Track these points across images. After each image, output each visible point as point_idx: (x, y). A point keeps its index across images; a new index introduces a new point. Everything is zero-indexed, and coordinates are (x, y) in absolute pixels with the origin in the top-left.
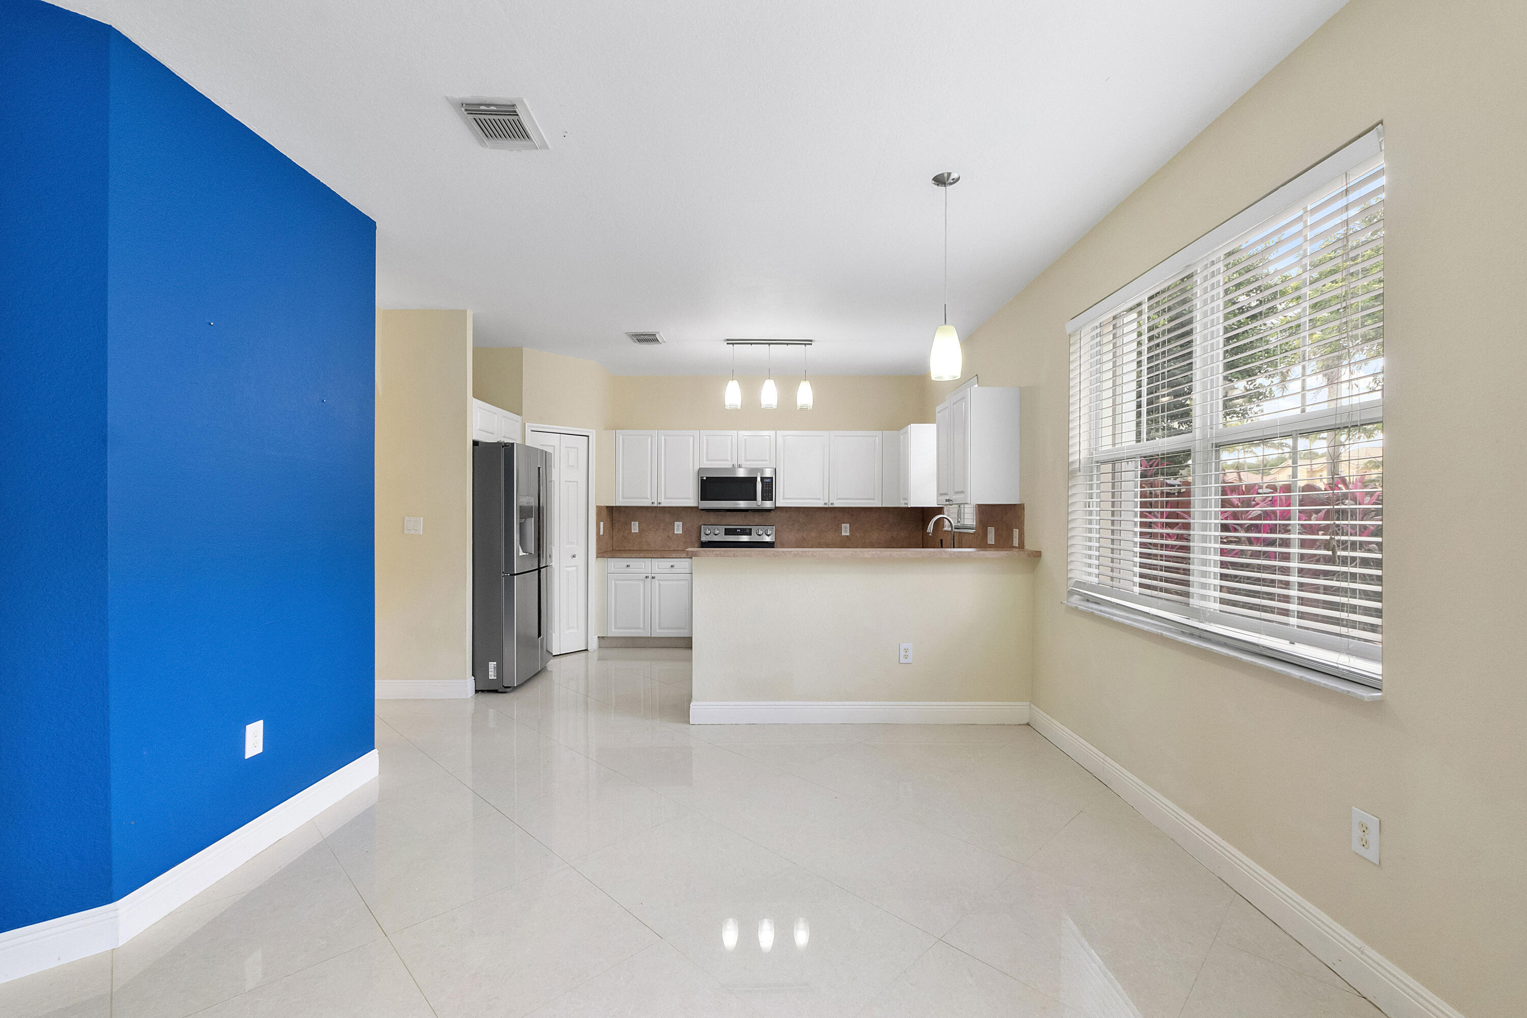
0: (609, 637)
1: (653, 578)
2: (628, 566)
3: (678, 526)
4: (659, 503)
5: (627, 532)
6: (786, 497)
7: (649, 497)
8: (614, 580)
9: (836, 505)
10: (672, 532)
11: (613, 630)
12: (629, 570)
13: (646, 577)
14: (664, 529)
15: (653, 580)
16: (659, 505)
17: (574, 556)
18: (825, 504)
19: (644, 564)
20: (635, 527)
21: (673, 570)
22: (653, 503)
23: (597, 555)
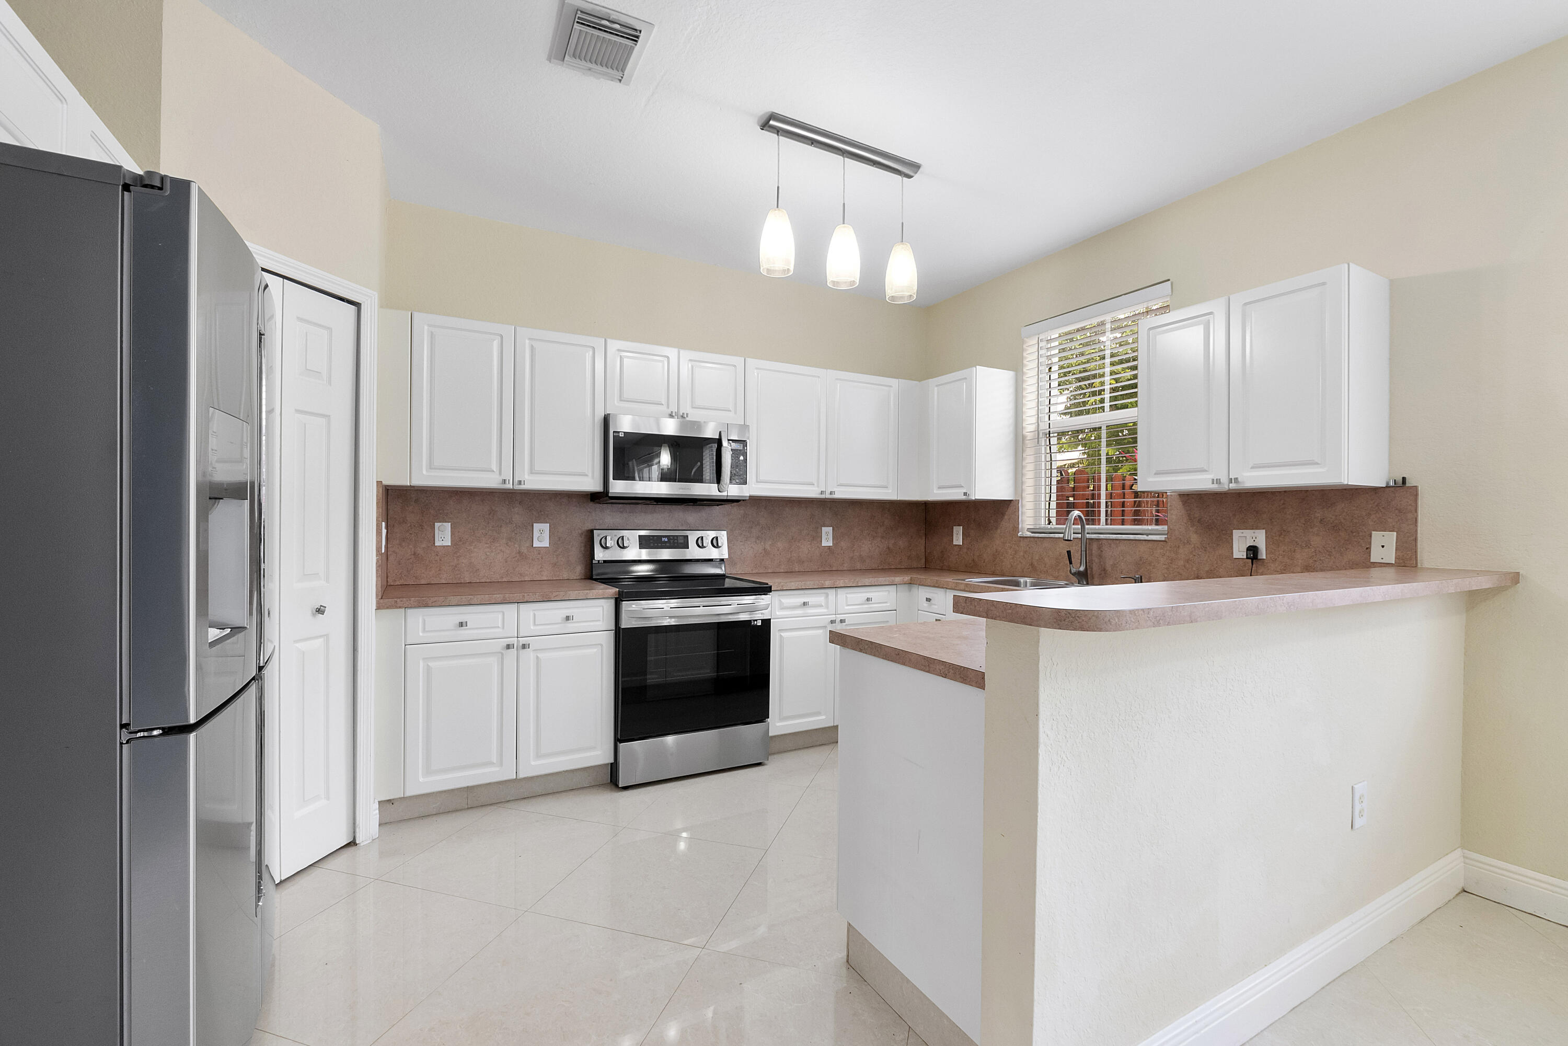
0: (411, 797)
1: (524, 646)
2: (461, 624)
3: (541, 531)
4: (520, 483)
5: (424, 546)
6: (762, 478)
7: (494, 467)
8: (424, 659)
9: (837, 496)
10: (528, 544)
11: (421, 780)
12: (464, 633)
13: (508, 647)
14: (510, 539)
15: (522, 652)
16: (517, 487)
17: (320, 611)
18: (822, 493)
19: (500, 616)
20: (443, 535)
21: (571, 626)
22: (504, 481)
23: (378, 603)
